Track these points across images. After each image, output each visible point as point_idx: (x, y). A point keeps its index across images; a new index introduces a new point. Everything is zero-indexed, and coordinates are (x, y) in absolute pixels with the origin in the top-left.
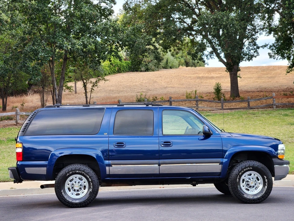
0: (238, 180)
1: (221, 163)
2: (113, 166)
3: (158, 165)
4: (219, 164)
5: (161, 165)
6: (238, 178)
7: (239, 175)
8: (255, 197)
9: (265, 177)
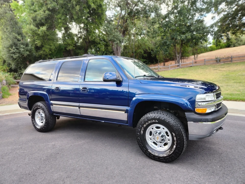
0: (142, 132)
1: (126, 111)
2: (53, 105)
3: (78, 108)
4: (124, 112)
5: (81, 108)
6: (142, 130)
7: (144, 127)
8: (161, 155)
9: (174, 134)
